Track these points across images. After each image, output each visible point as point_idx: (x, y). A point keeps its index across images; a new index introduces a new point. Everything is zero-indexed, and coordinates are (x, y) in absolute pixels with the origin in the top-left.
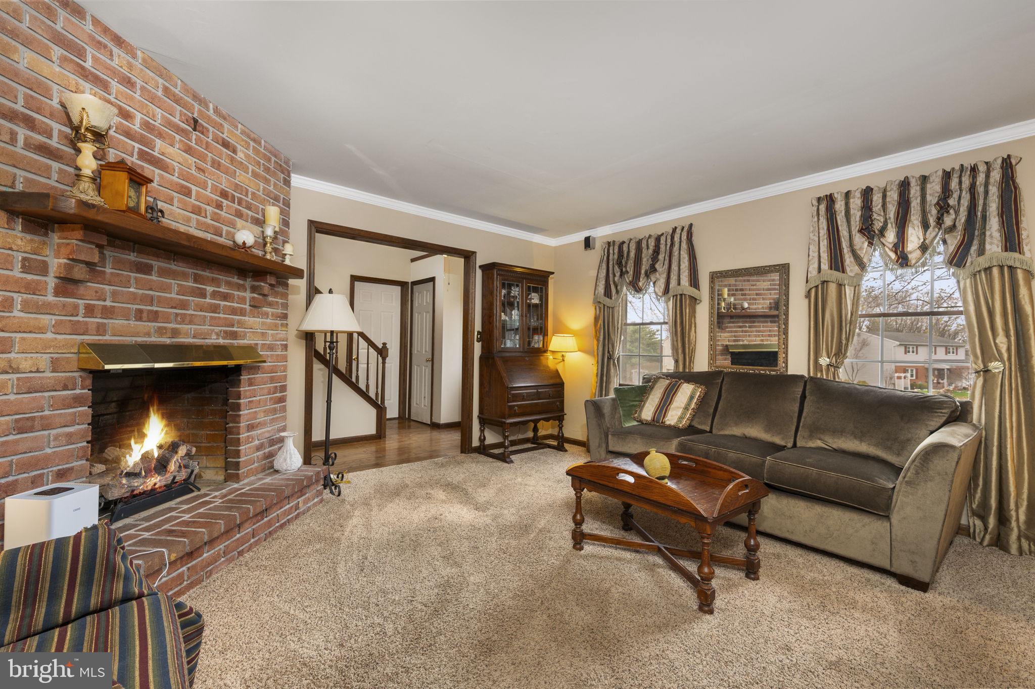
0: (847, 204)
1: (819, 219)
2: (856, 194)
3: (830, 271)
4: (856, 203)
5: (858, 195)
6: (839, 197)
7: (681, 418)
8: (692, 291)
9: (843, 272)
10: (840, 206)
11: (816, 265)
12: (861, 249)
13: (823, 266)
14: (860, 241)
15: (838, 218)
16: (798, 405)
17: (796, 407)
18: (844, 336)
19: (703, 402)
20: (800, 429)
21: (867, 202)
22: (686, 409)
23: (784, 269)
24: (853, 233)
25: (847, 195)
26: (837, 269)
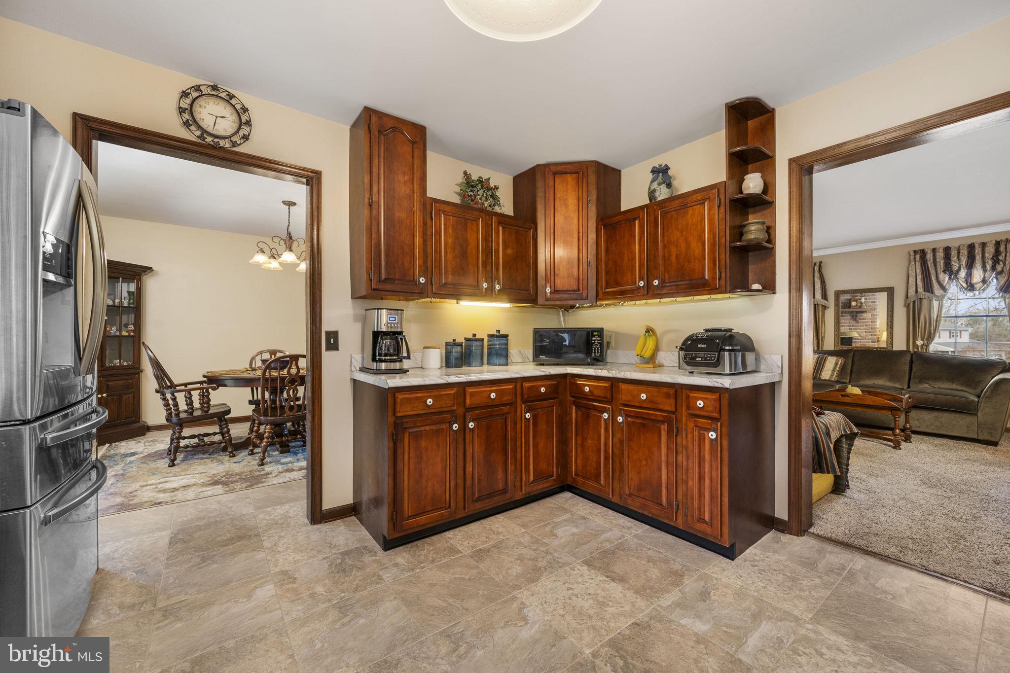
0: (934, 256)
1: (915, 264)
2: (940, 250)
3: (924, 293)
4: (940, 255)
5: (941, 250)
6: (929, 252)
7: (832, 376)
8: (823, 302)
9: (932, 293)
10: (929, 256)
11: (914, 289)
12: (944, 281)
13: (919, 290)
14: (944, 278)
15: (929, 263)
16: (908, 366)
17: (907, 368)
18: (932, 329)
19: (843, 368)
20: (912, 379)
21: (948, 255)
22: (834, 370)
23: (890, 291)
24: (939, 272)
25: (934, 250)
26: (928, 292)
